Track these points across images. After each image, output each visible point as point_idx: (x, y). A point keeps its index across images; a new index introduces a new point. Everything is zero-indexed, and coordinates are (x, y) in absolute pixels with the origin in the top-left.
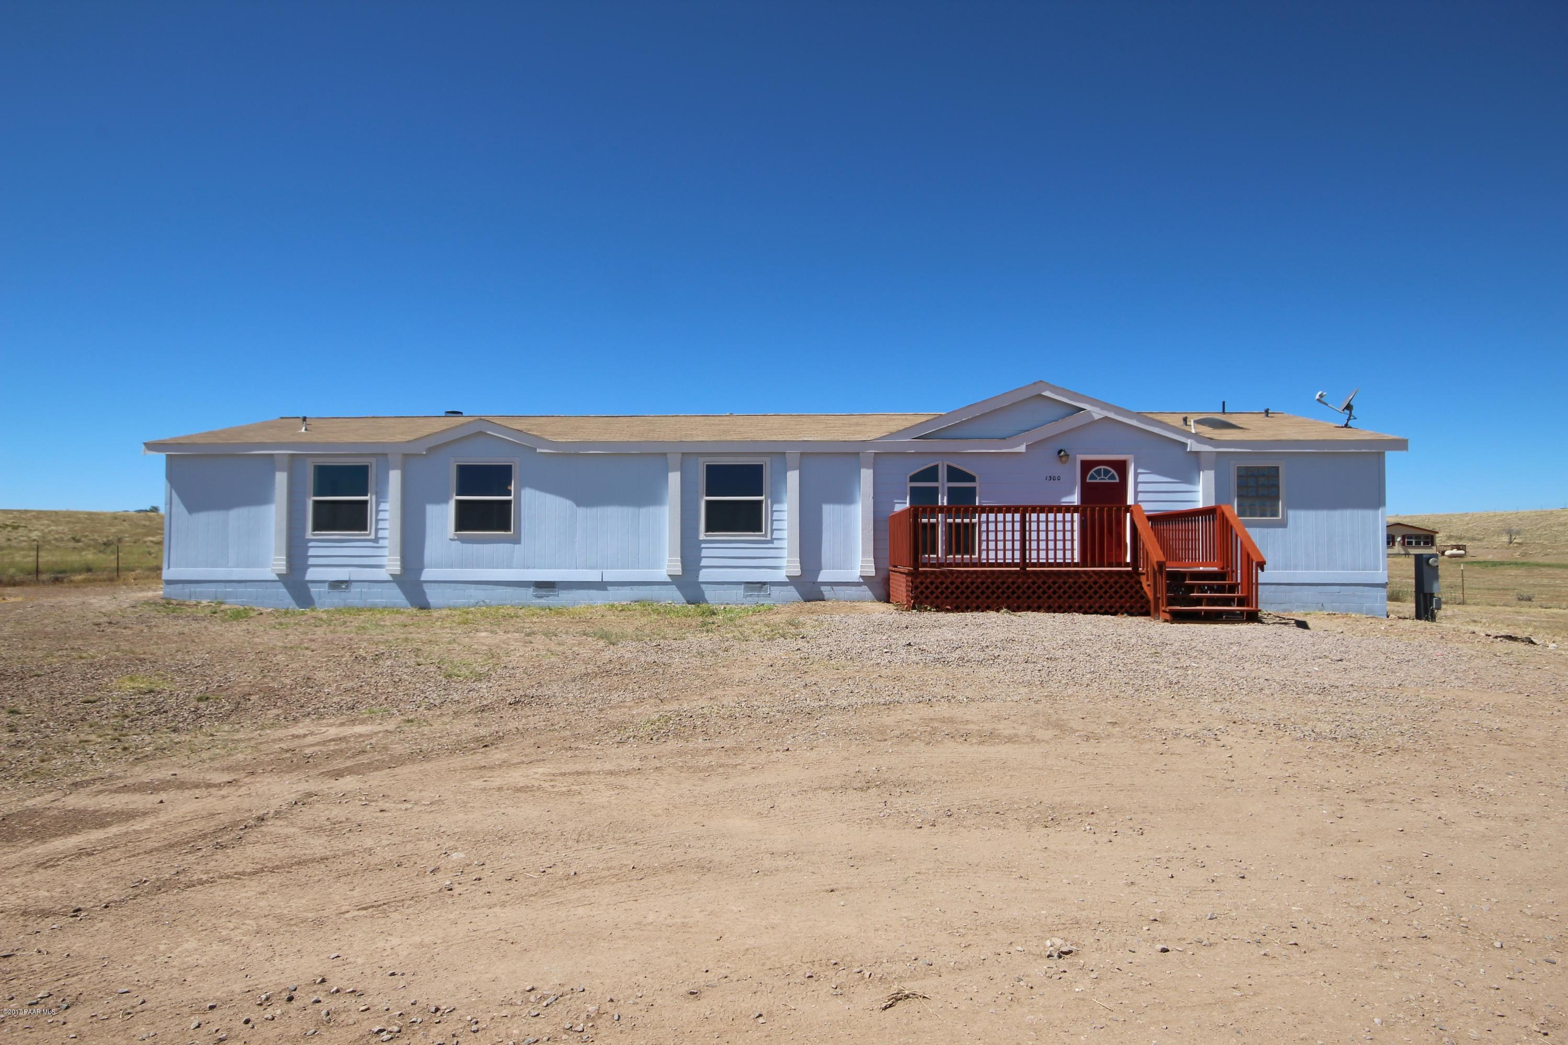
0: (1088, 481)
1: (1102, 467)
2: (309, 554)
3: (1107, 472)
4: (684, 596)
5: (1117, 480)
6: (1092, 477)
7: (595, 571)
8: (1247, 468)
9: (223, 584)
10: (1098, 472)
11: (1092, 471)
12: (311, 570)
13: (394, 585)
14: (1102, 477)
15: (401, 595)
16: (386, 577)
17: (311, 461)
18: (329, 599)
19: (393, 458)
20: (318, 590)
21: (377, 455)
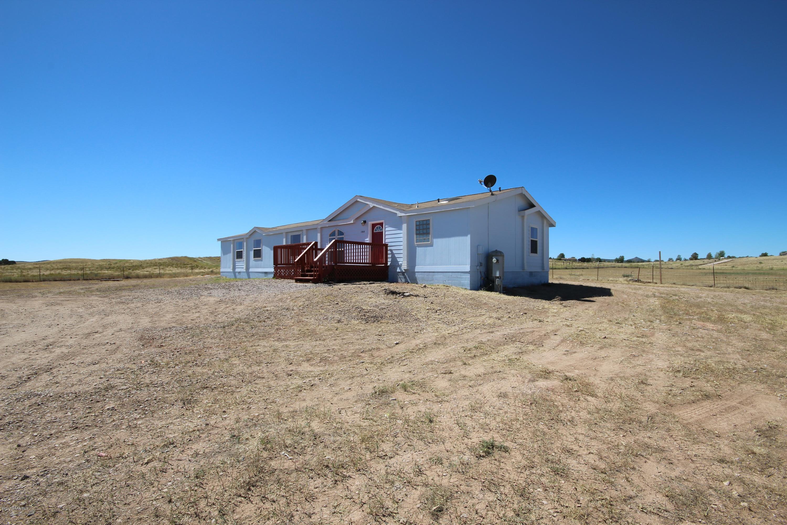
0: (374, 232)
1: (378, 226)
2: (237, 265)
3: (378, 228)
5: (380, 231)
6: (376, 230)
8: (419, 221)
9: (226, 273)
11: (375, 228)
13: (246, 273)
15: (246, 276)
16: (245, 271)
17: (236, 241)
18: (238, 276)
19: (245, 239)
20: (237, 274)
21: (243, 239)
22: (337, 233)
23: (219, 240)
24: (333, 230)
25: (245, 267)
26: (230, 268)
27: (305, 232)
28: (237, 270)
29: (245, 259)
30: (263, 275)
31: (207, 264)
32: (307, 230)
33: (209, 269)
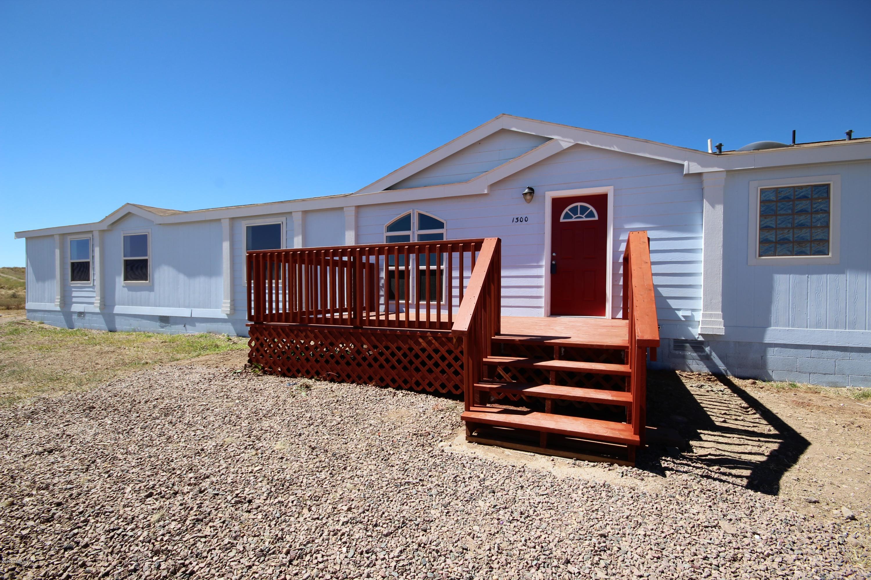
0: (562, 220)
1: (579, 204)
2: (73, 295)
3: (584, 209)
4: (235, 330)
5: (596, 218)
6: (567, 216)
7: (188, 309)
8: (777, 190)
9: (43, 313)
10: (574, 210)
11: (567, 210)
12: (74, 305)
13: (101, 316)
14: (579, 215)
15: (104, 322)
16: (98, 310)
17: (69, 238)
18: (78, 323)
19: (96, 234)
20: (75, 317)
21: (91, 232)
22: (415, 221)
23: (19, 235)
24: (403, 214)
25: (97, 301)
26: (52, 301)
27: (297, 218)
28: (76, 308)
29: (97, 283)
30: (157, 324)
31: (8, 280)
32: (305, 213)
33: (10, 289)
